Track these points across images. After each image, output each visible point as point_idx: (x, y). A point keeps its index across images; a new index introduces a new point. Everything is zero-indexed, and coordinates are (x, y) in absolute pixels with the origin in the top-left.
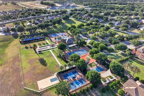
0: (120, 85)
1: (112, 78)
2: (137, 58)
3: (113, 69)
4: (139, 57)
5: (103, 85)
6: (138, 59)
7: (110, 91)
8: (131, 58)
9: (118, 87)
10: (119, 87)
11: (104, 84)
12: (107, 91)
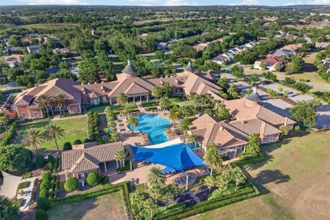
0: (56, 178)
1: (28, 184)
2: (27, 120)
3: (14, 166)
4: (30, 118)
5: (28, 213)
6: (31, 120)
7: (53, 204)
8: (19, 127)
9: (56, 186)
10: (59, 183)
11: (27, 209)
12: (47, 212)
